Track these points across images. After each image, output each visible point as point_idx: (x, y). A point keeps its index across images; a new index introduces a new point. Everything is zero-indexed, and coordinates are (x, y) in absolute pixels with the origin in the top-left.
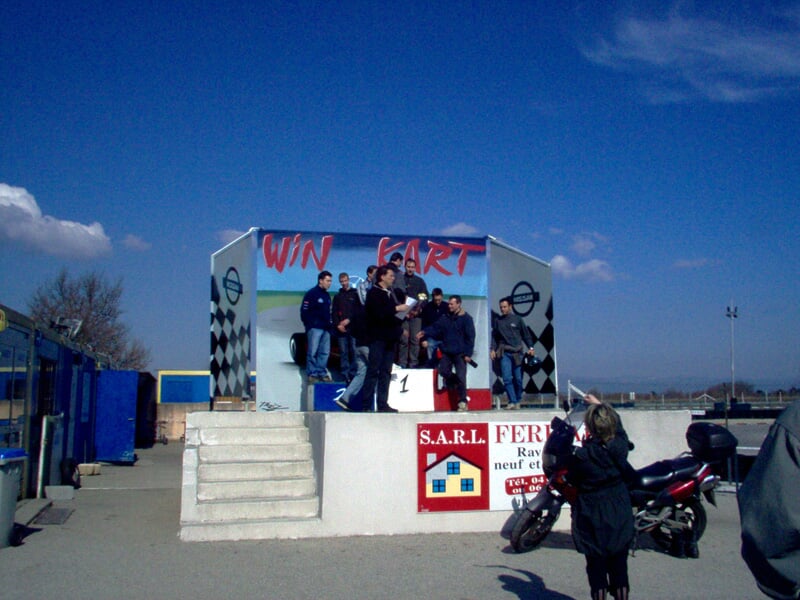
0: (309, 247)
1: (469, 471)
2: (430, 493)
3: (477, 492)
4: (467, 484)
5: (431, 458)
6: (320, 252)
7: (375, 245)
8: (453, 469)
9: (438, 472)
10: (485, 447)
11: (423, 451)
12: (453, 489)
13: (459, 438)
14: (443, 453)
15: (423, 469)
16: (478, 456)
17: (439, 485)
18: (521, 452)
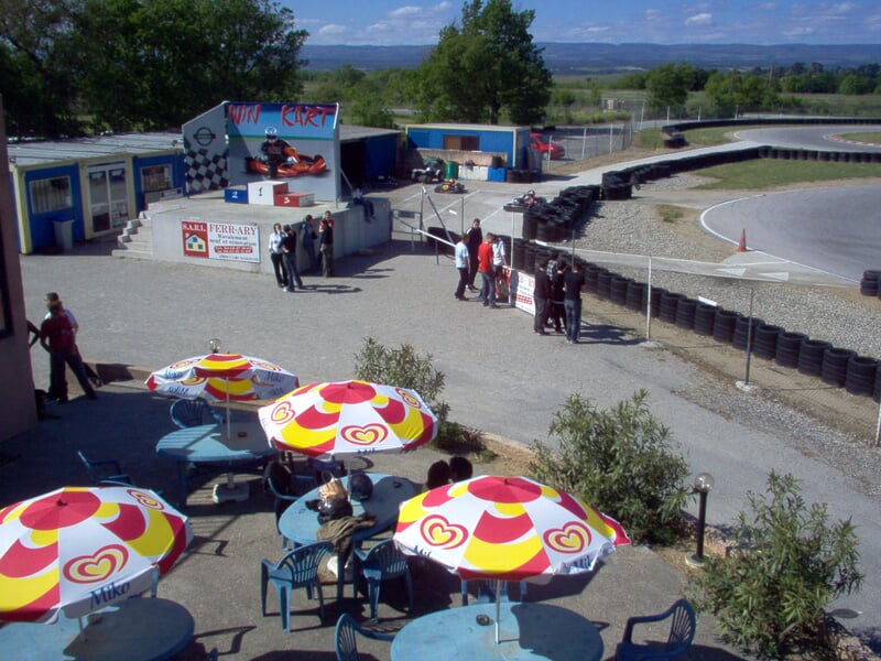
0: (250, 112)
1: (201, 241)
2: (188, 249)
3: (204, 250)
4: (200, 247)
5: (187, 235)
6: (255, 113)
7: (280, 109)
8: (195, 240)
9: (190, 241)
10: (206, 233)
11: (184, 232)
12: (195, 248)
13: (196, 228)
14: (192, 233)
15: (185, 239)
16: (204, 236)
17: (191, 246)
18: (220, 236)
